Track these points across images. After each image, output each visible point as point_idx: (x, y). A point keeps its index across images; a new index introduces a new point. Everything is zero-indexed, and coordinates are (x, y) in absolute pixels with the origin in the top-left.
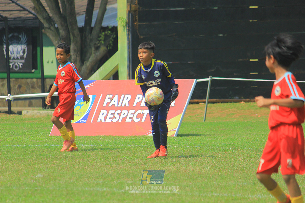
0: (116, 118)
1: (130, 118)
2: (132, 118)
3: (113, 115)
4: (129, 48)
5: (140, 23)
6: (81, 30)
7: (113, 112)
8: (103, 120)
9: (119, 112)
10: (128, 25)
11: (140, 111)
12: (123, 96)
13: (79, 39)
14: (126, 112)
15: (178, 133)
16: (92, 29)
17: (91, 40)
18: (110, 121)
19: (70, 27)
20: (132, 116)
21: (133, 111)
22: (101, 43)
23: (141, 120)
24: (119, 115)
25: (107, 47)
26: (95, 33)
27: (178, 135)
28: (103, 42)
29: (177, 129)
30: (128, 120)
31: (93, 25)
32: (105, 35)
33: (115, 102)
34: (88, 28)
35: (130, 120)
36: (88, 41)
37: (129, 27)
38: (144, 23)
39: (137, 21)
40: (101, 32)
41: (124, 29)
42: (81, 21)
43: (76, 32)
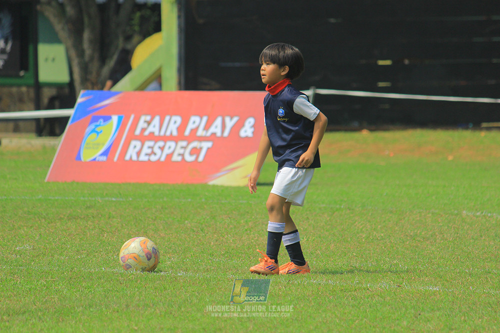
0: (155, 154)
1: (179, 155)
2: (183, 155)
3: (151, 150)
7: (151, 143)
8: (134, 158)
9: (161, 144)
11: (195, 144)
12: (167, 118)
13: (97, 23)
14: (172, 144)
16: (119, 6)
17: (118, 25)
18: (146, 159)
20: (182, 151)
21: (184, 143)
23: (197, 158)
24: (162, 149)
28: (137, 28)
30: (176, 158)
33: (154, 128)
34: (113, 4)
35: (179, 159)
36: (113, 26)
37: (180, 3)
40: (133, 13)
43: (94, 11)
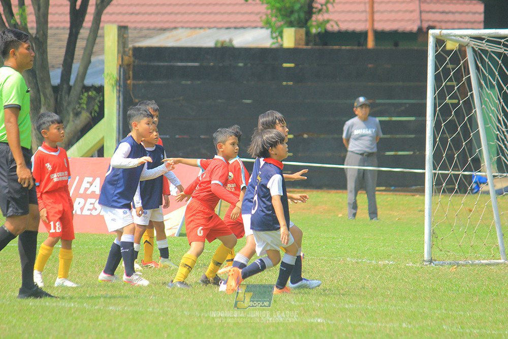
0: (96, 209)
3: (92, 206)
4: (119, 115)
5: (135, 82)
6: (56, 89)
7: (93, 201)
8: (79, 212)
10: (118, 84)
13: (52, 102)
15: (181, 232)
16: (70, 88)
17: (69, 103)
18: (88, 213)
19: (40, 84)
22: (83, 108)
25: (91, 113)
26: (74, 93)
27: (181, 235)
28: (85, 106)
29: (178, 227)
31: (72, 83)
32: (89, 97)
33: (95, 188)
34: (65, 86)
36: (65, 104)
37: (120, 86)
38: (141, 82)
39: (131, 78)
40: (83, 93)
41: (113, 89)
42: (55, 77)
43: (49, 91)
